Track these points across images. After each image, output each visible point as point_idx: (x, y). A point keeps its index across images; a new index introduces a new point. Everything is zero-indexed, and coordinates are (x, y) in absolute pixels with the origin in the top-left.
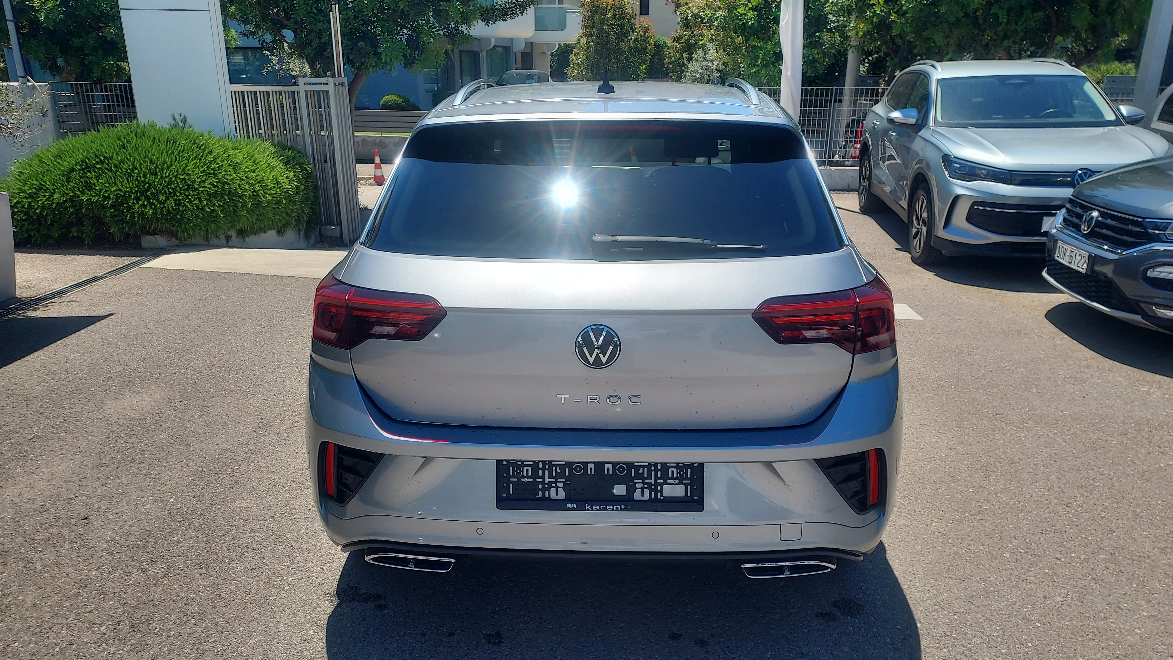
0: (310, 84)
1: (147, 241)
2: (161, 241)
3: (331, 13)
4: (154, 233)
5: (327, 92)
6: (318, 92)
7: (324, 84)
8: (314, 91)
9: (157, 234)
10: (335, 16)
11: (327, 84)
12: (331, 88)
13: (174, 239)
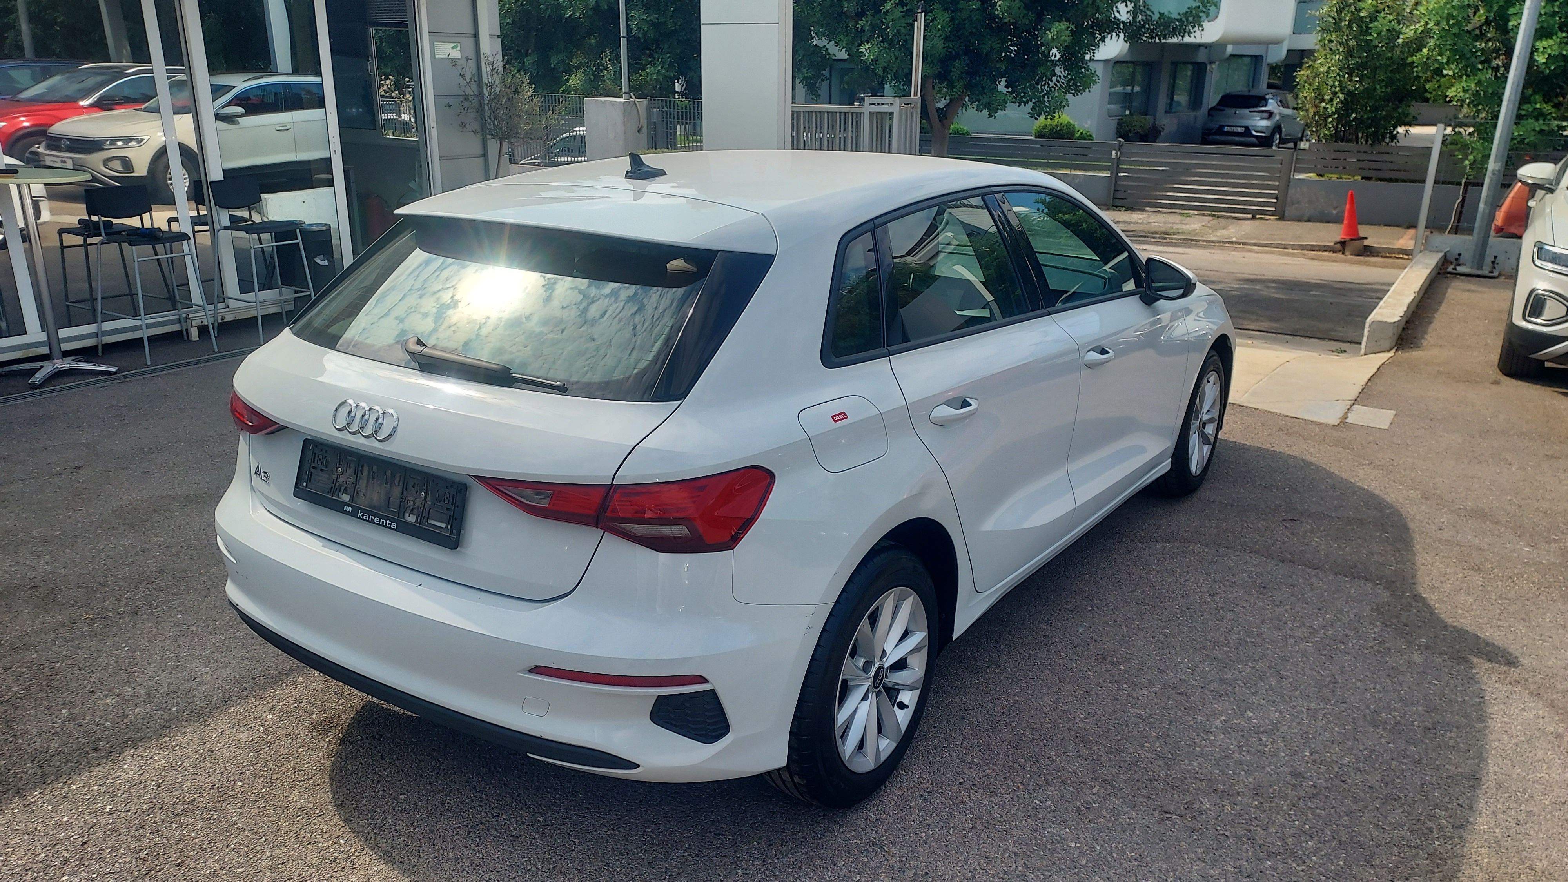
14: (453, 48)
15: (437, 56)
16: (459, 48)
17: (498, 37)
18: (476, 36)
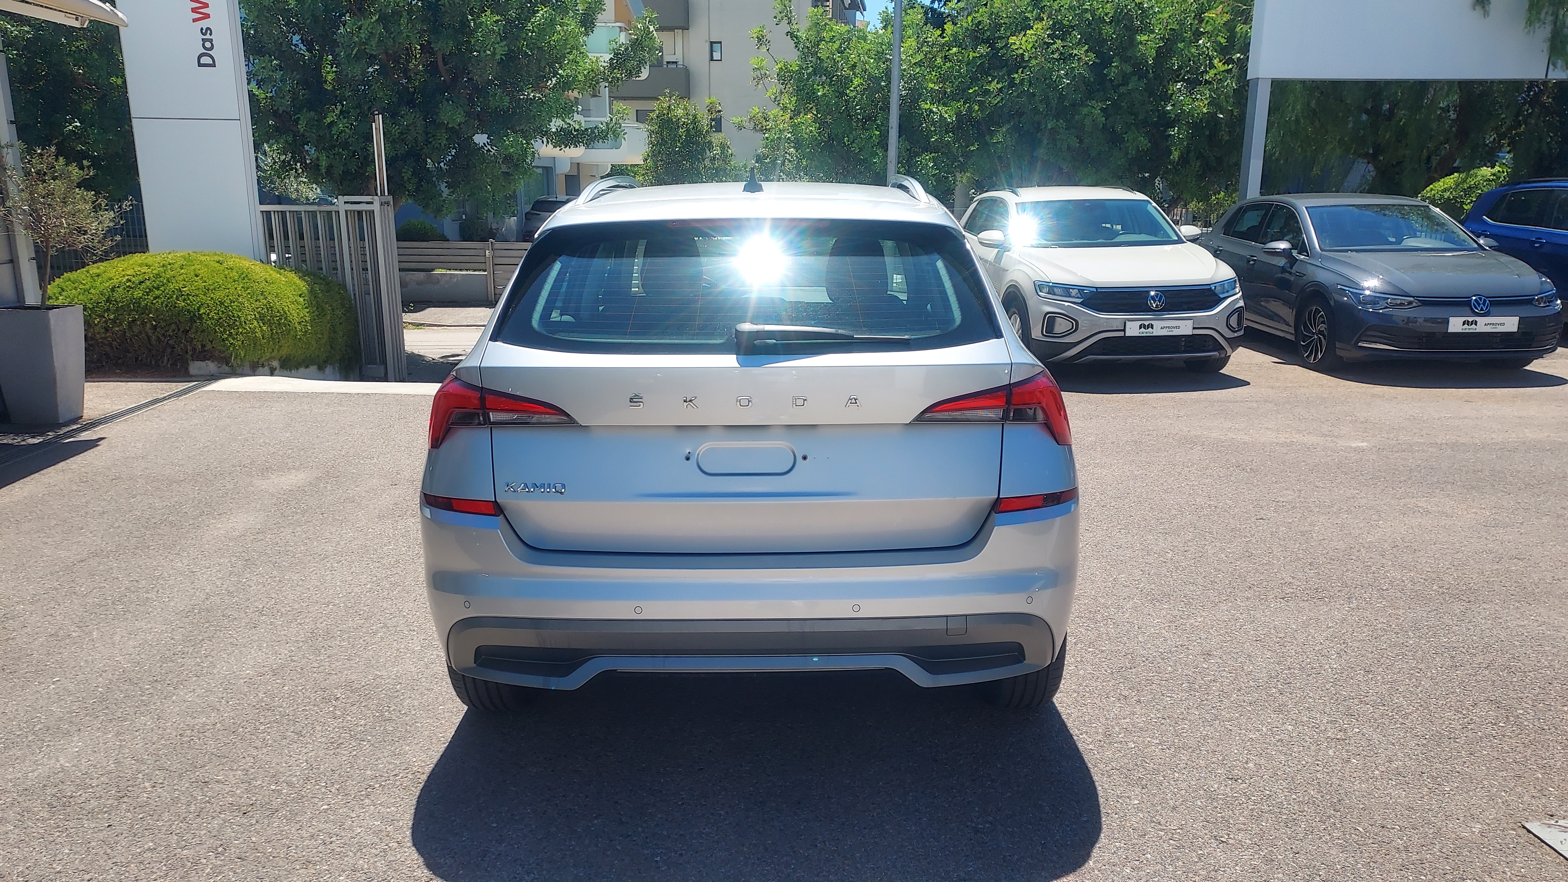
0: (352, 203)
1: (195, 367)
2: (211, 367)
3: (373, 124)
4: (204, 359)
5: (372, 212)
6: (360, 213)
7: (368, 203)
8: (354, 211)
9: (208, 360)
10: (378, 126)
11: (372, 203)
13: (224, 366)
17: (10, 123)
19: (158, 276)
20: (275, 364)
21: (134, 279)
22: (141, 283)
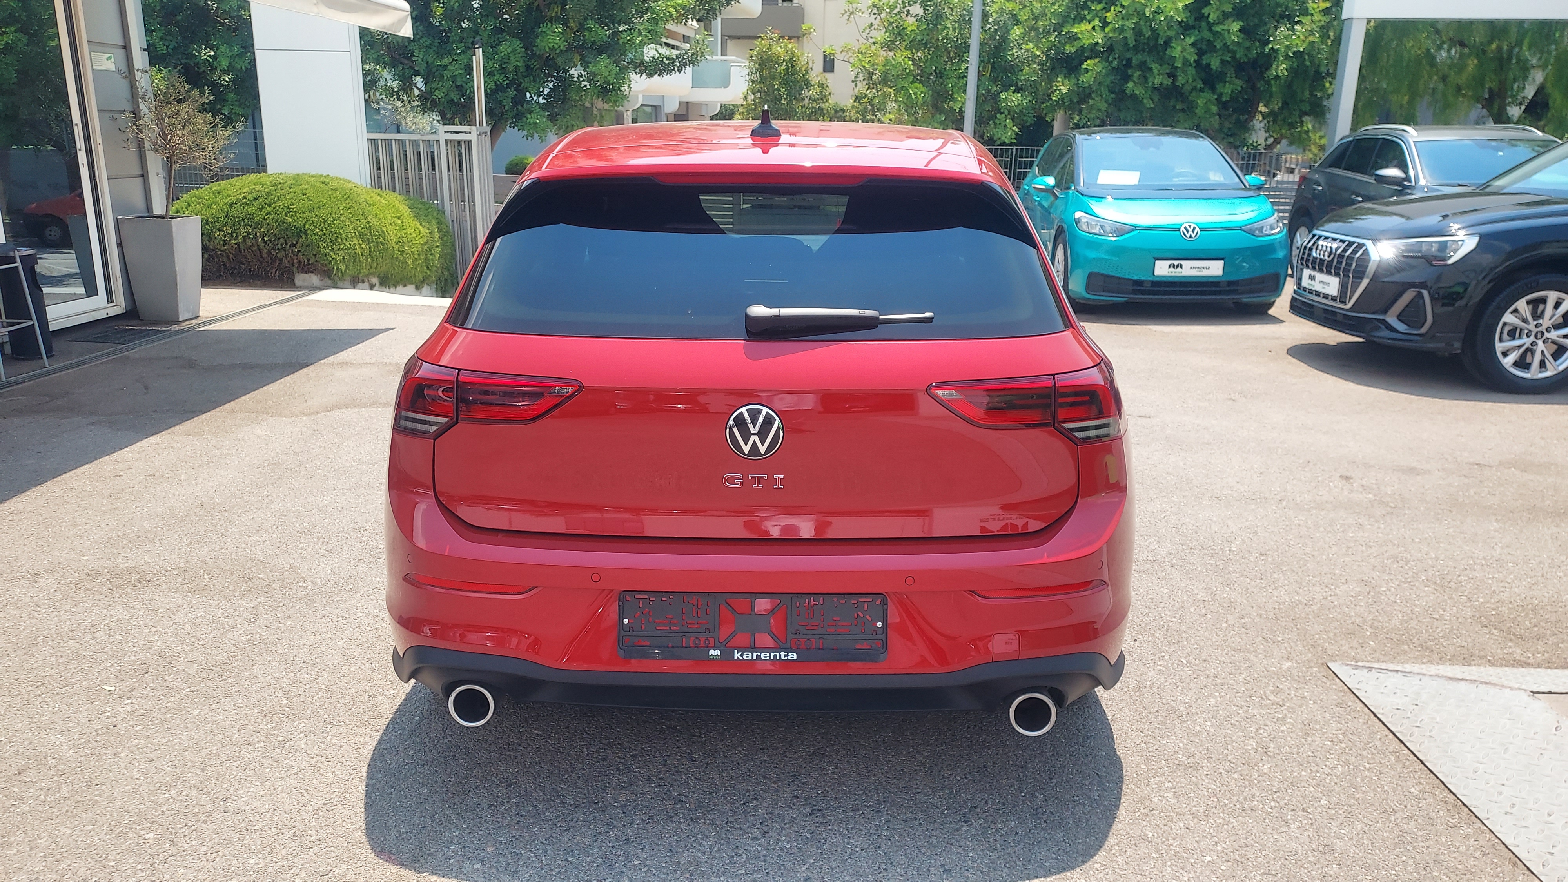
0: (451, 132)
1: (300, 278)
2: (314, 279)
3: (474, 57)
4: (308, 272)
5: (469, 142)
6: (459, 142)
7: (465, 132)
8: (454, 140)
9: (312, 272)
10: (478, 59)
11: (470, 133)
12: (473, 137)
13: (326, 279)
14: (107, 59)
15: (94, 67)
16: (113, 60)
17: (145, 50)
18: (126, 47)
19: (269, 194)
20: (375, 280)
21: (249, 197)
22: (256, 199)
